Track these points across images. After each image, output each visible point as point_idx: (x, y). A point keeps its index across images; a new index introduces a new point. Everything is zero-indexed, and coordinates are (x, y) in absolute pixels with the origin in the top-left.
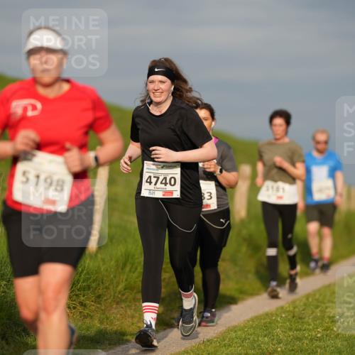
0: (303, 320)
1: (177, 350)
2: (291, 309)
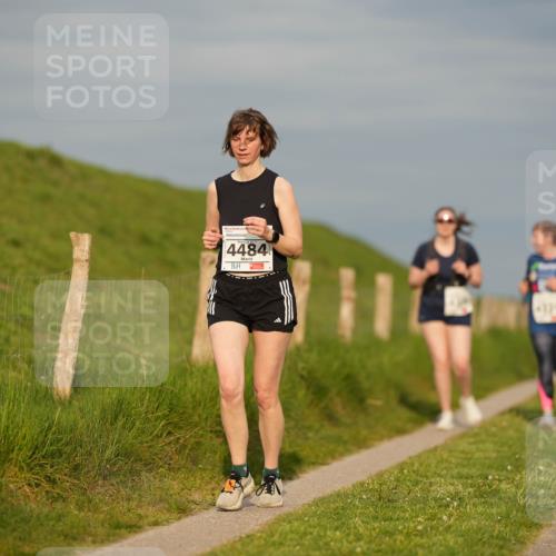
0: (396, 504)
2: (376, 486)
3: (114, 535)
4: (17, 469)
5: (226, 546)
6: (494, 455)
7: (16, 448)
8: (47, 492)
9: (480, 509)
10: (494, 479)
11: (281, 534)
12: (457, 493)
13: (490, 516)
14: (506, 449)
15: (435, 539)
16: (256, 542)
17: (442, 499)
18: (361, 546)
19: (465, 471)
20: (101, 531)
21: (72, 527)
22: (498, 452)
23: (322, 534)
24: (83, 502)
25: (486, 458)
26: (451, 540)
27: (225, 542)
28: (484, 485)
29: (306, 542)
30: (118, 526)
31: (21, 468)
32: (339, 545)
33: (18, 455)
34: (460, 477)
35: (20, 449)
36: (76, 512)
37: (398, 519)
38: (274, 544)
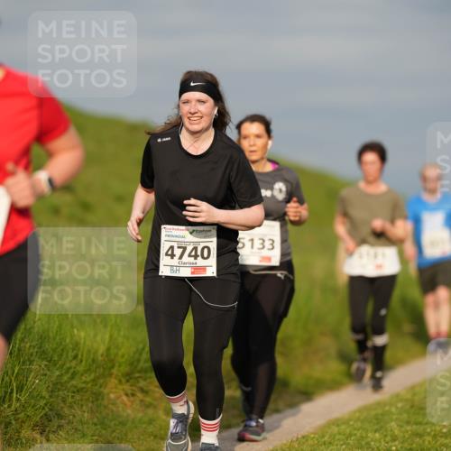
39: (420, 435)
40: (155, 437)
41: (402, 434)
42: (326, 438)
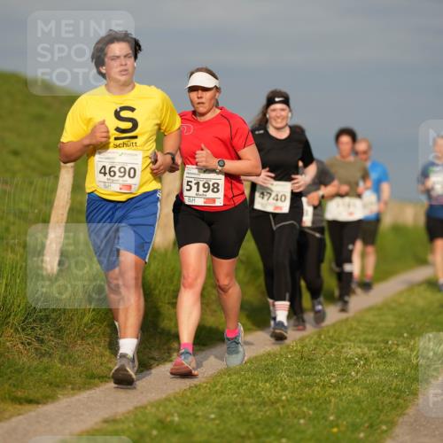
0: (314, 363)
1: (157, 398)
2: (299, 348)
3: (89, 384)
4: (12, 331)
5: (178, 393)
6: (393, 325)
7: (13, 314)
8: (36, 349)
9: (382, 367)
10: (393, 344)
11: (222, 385)
12: (363, 355)
13: (389, 373)
14: (403, 320)
15: (345, 390)
16: (203, 391)
17: (351, 359)
18: (286, 395)
19: (370, 337)
20: (79, 380)
21: (56, 377)
22: (396, 322)
23: (255, 385)
24: (65, 358)
25: (387, 327)
26: (358, 391)
27: (177, 390)
28: (385, 348)
29: (242, 392)
30: (93, 377)
31: (16, 330)
32: (268, 394)
33: (14, 319)
34: (366, 341)
35: (15, 315)
36: (59, 365)
37: (315, 374)
38: (216, 392)
39: (309, 386)
40: (51, 384)
41: (292, 385)
42: (218, 388)
